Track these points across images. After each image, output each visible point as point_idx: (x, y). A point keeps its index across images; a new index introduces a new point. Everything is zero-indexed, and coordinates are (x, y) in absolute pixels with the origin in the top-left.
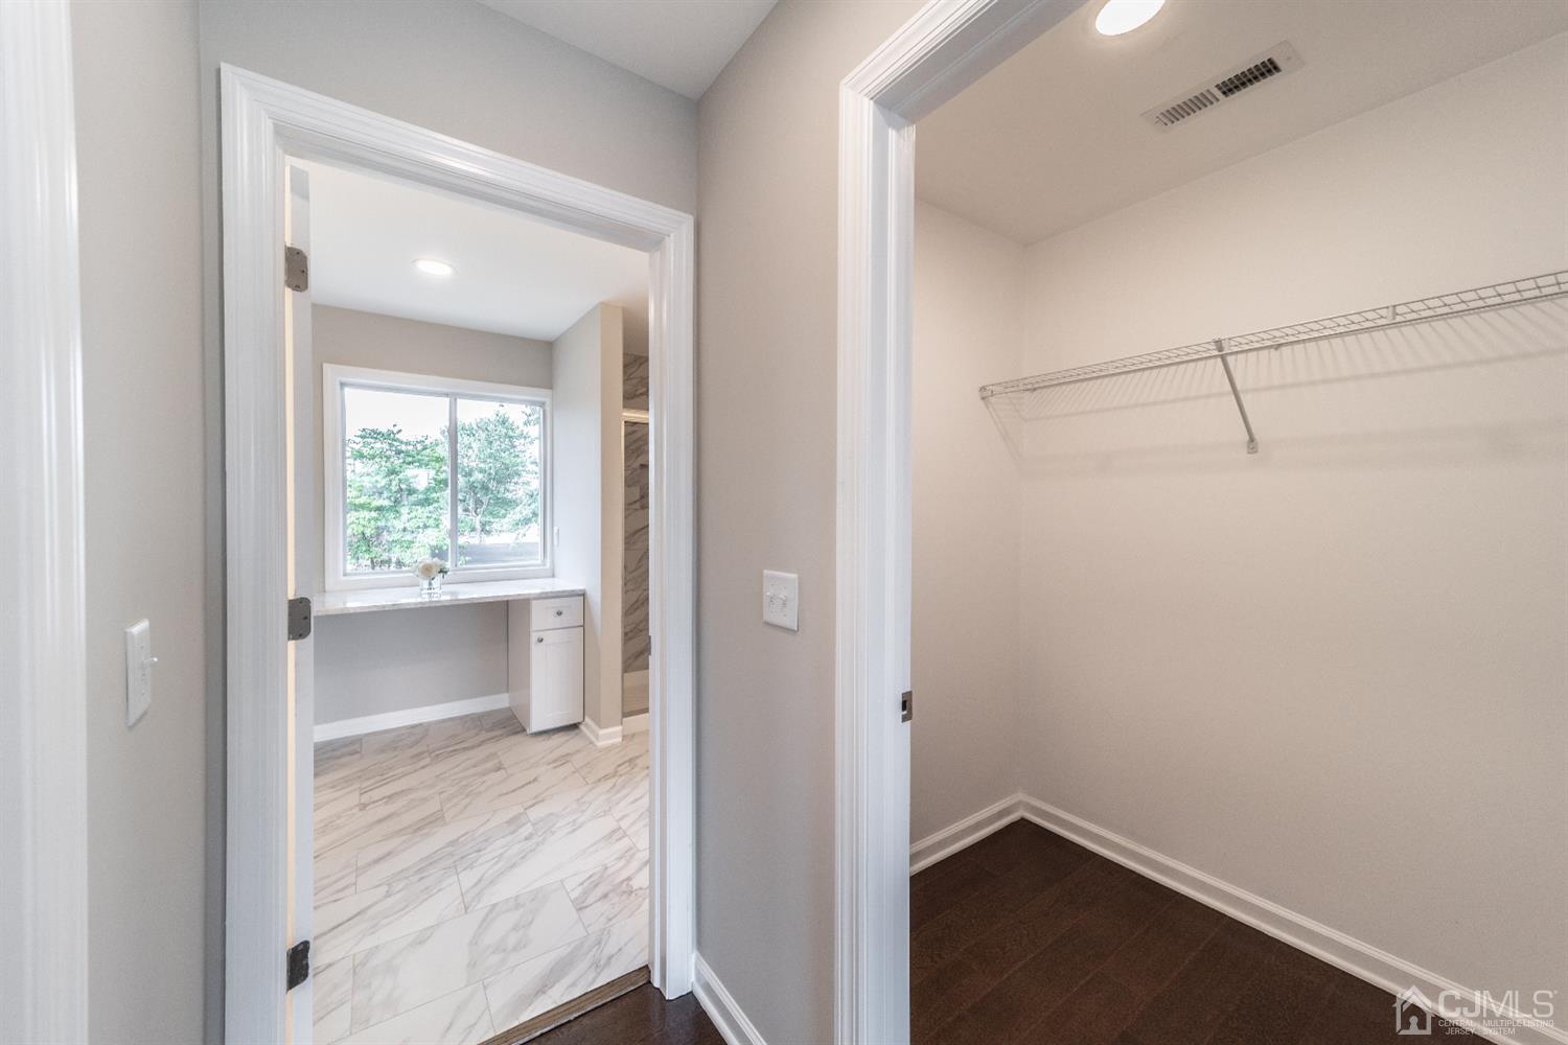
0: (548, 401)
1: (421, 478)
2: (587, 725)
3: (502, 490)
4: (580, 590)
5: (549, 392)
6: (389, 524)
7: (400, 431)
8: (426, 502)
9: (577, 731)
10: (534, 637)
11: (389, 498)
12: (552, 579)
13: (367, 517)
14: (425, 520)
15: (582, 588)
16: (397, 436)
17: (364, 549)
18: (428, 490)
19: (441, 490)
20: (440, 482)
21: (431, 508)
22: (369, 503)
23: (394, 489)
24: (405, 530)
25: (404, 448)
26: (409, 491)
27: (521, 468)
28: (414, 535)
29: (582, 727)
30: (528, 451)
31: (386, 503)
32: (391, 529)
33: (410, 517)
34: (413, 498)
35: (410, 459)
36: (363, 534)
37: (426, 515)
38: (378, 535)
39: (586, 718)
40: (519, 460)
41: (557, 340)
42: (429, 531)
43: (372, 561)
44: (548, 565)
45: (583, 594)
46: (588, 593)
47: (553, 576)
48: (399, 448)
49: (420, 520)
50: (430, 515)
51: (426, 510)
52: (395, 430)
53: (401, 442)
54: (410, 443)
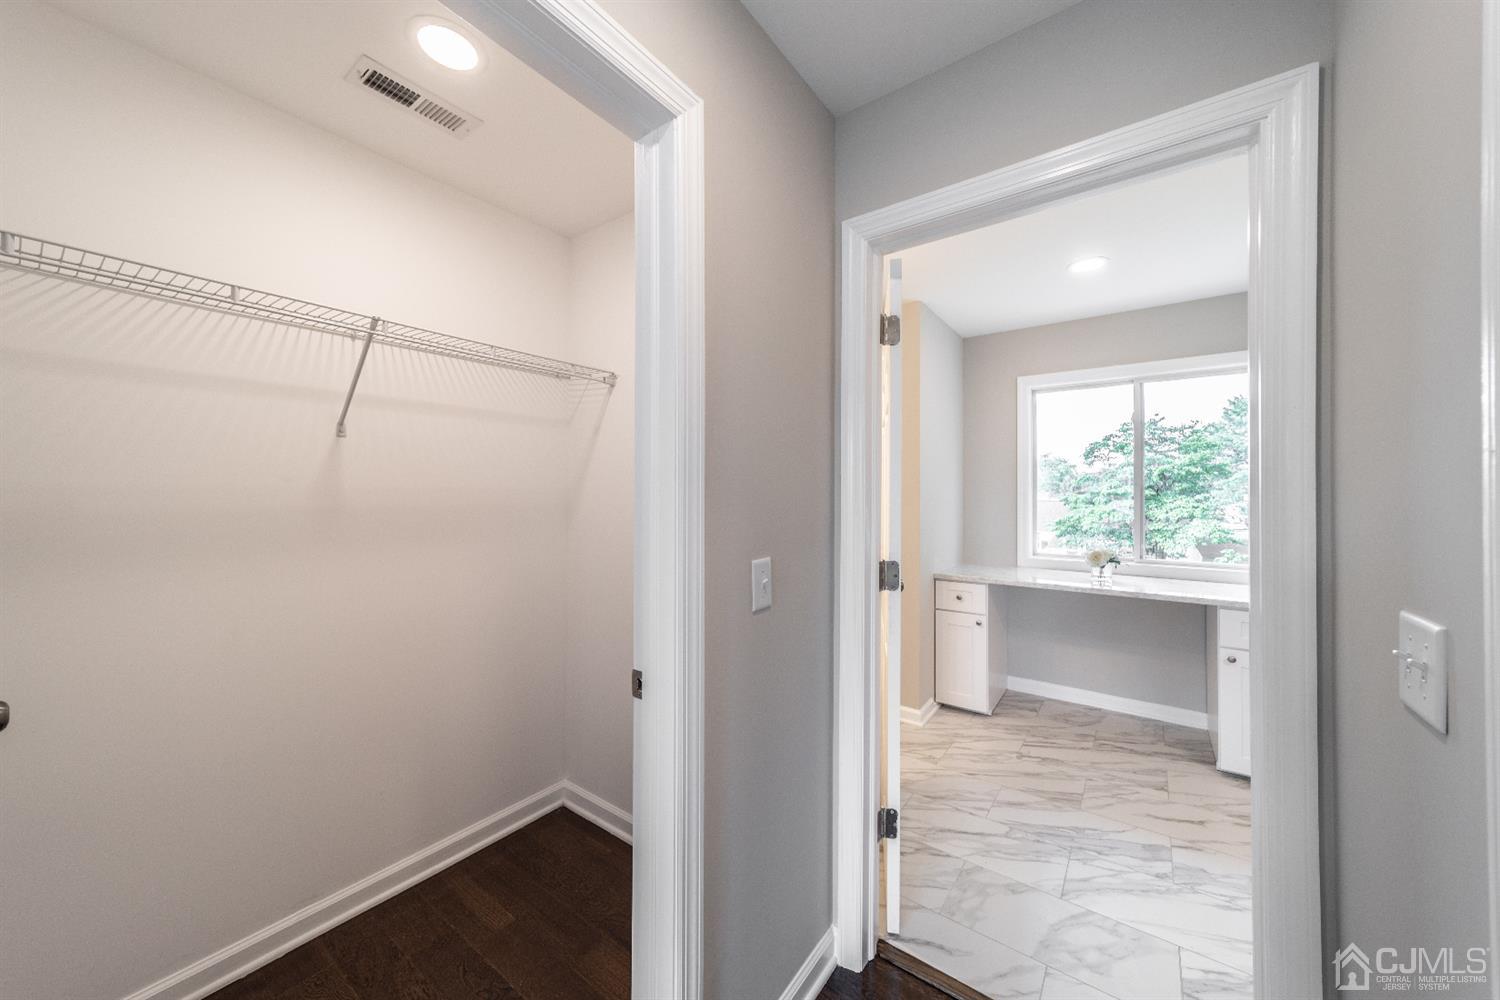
7: (1163, 418)
14: (1190, 509)
16: (1159, 424)
24: (1167, 520)
25: (1169, 435)
37: (1191, 504)
48: (1163, 436)
49: (1185, 510)
50: (1196, 505)
51: (1192, 501)
52: (1157, 418)
53: (1164, 430)
54: (1176, 430)
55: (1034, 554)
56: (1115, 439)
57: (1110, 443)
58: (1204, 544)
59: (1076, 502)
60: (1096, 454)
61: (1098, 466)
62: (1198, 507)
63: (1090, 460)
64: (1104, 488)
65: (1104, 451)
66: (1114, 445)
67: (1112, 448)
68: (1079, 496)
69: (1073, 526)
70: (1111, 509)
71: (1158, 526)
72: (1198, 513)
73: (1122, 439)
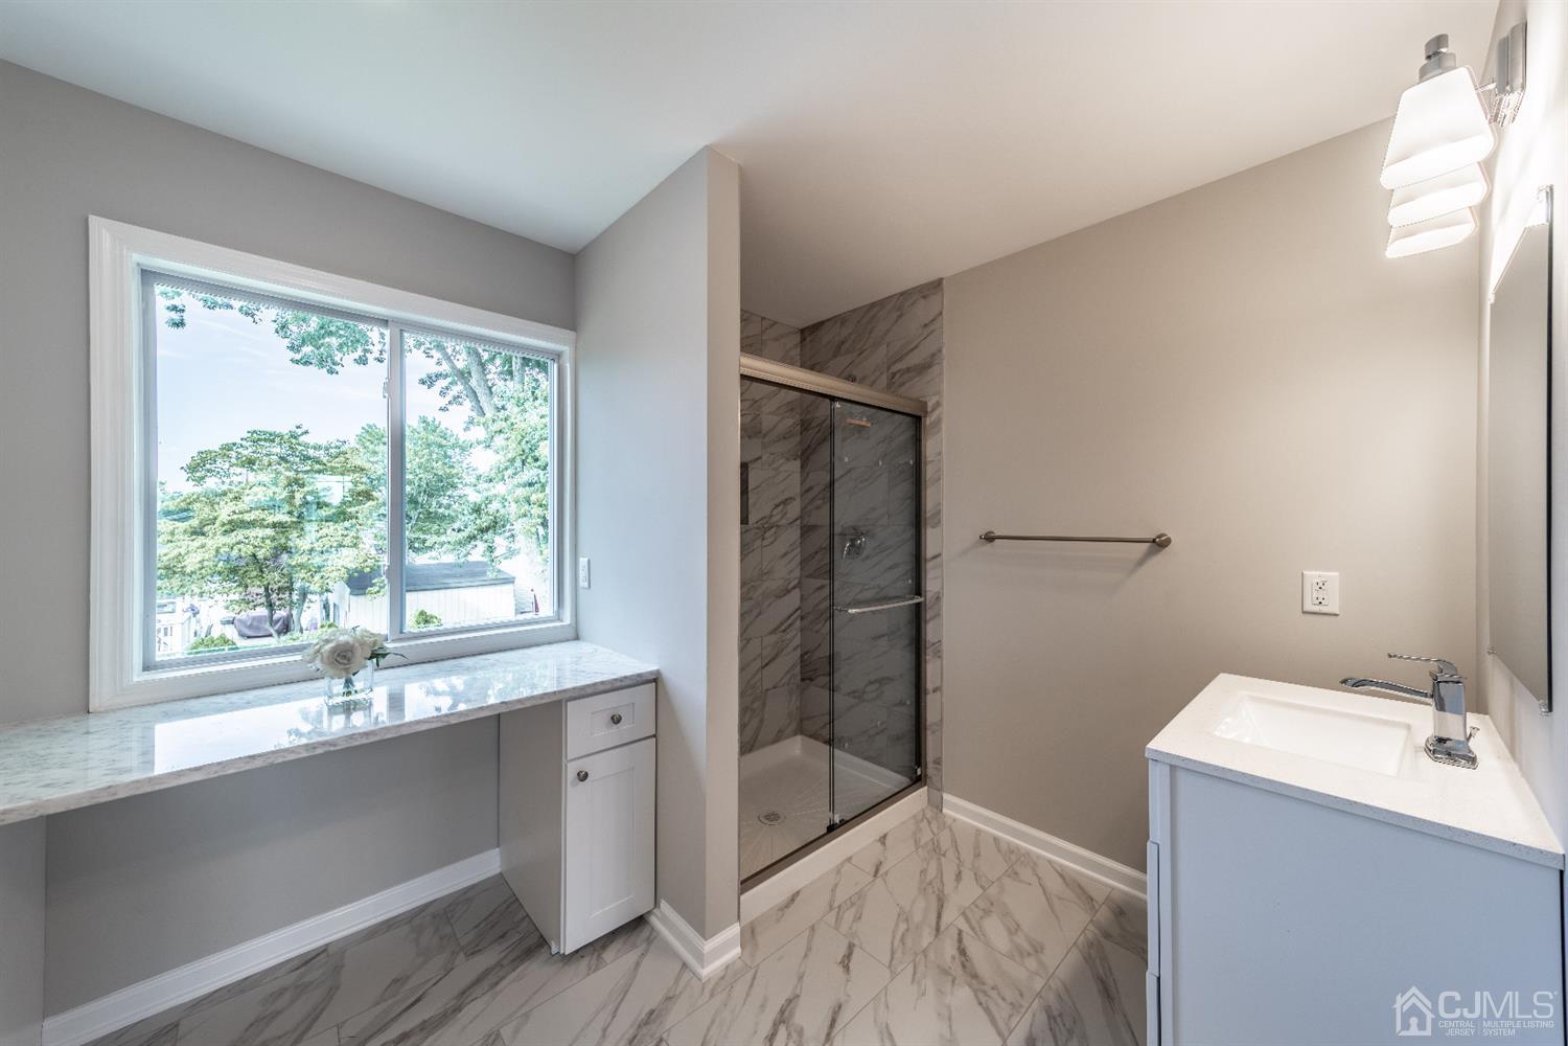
0: (566, 349)
1: (334, 488)
2: (665, 920)
3: (434, 504)
4: (651, 673)
5: (569, 335)
6: (290, 544)
7: (307, 432)
8: (341, 515)
9: (645, 933)
10: (571, 771)
11: (290, 513)
12: (574, 643)
13: (260, 536)
14: (340, 538)
15: (653, 668)
16: (301, 439)
17: (255, 573)
18: (343, 503)
19: (360, 503)
20: (359, 494)
21: (347, 524)
22: (263, 520)
23: (298, 502)
24: (311, 550)
25: (311, 452)
26: (318, 503)
27: (456, 480)
28: (325, 556)
29: (654, 920)
30: (466, 462)
31: (286, 518)
32: (293, 550)
33: (319, 535)
34: (324, 513)
35: (321, 467)
36: (254, 556)
37: (340, 532)
38: (276, 556)
39: (664, 905)
40: (454, 471)
41: (586, 248)
42: (345, 551)
43: (267, 589)
44: (567, 619)
45: (655, 680)
46: (667, 674)
47: (577, 638)
48: (305, 453)
49: (332, 539)
50: (345, 533)
51: (340, 526)
52: (299, 431)
53: (307, 446)
54: (320, 448)
55: (146, 668)
56: (240, 450)
57: (233, 454)
58: (356, 574)
59: (172, 534)
60: (208, 466)
61: (212, 483)
62: (346, 536)
63: (198, 474)
64: (225, 512)
65: (224, 465)
66: (238, 459)
67: (234, 461)
68: (178, 524)
69: (167, 568)
70: (234, 541)
71: (303, 559)
72: (347, 541)
73: (250, 450)
